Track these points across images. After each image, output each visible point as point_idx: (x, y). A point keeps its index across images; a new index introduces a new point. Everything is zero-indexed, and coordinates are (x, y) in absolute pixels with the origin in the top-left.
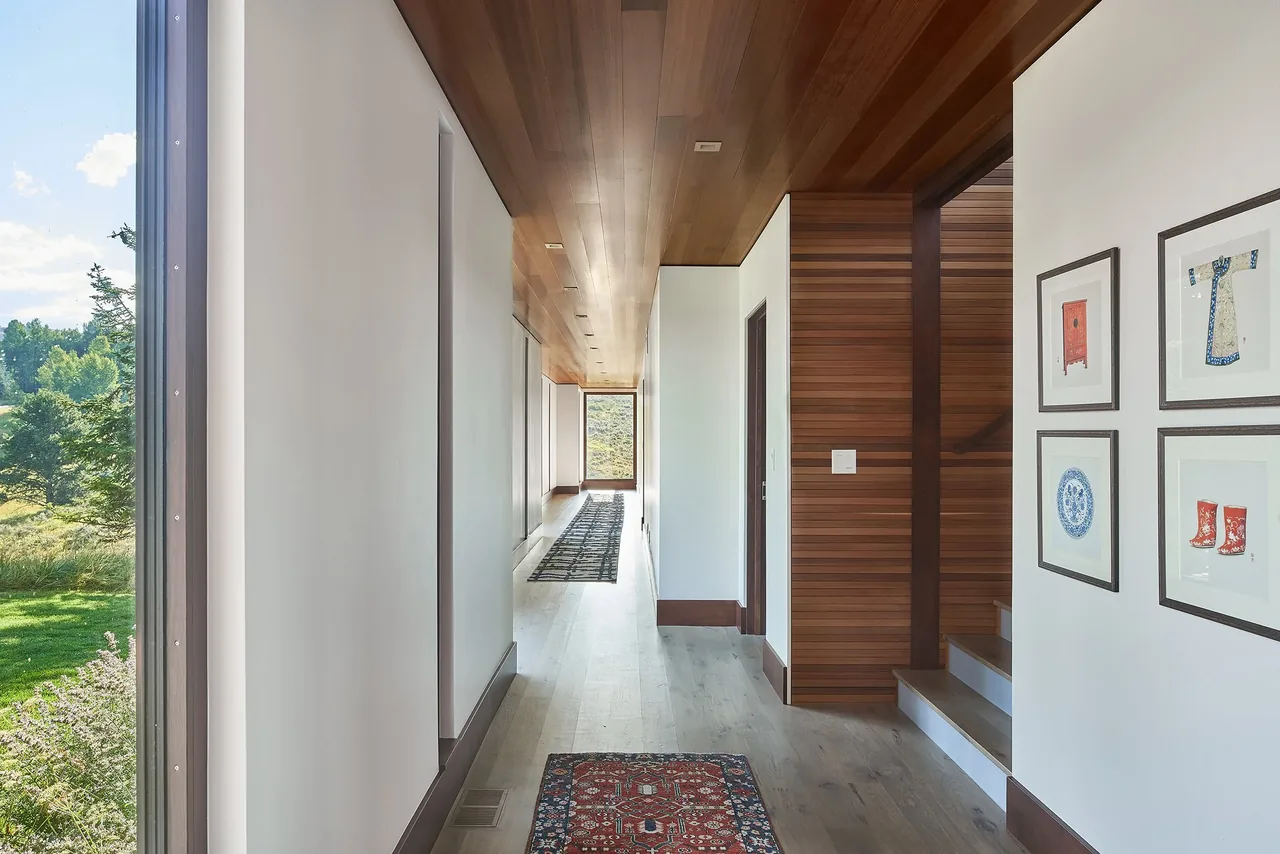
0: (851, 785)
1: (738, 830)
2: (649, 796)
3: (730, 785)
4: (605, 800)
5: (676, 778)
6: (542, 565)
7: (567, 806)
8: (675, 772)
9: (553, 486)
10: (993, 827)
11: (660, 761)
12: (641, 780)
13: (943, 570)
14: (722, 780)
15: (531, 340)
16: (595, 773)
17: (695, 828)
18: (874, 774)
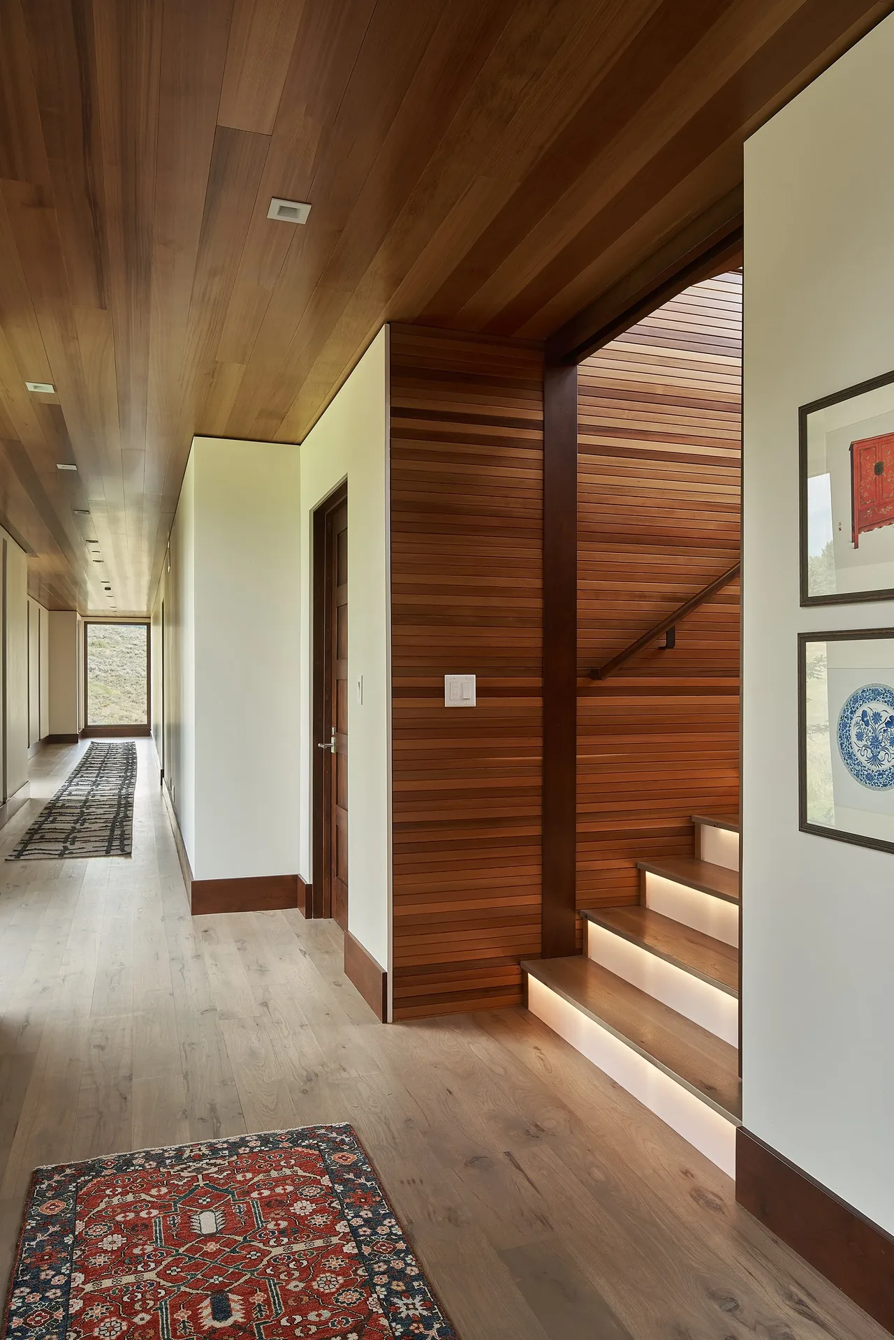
0: (508, 1154)
1: (369, 1286)
2: (211, 1237)
3: (339, 1188)
4: (136, 1260)
5: (253, 1188)
6: (27, 837)
7: (66, 1288)
8: (249, 1175)
9: (45, 733)
10: (718, 1201)
11: (223, 1157)
12: (192, 1201)
13: (580, 828)
14: (326, 1181)
15: (12, 545)
16: (115, 1201)
17: (297, 1296)
18: (533, 1130)
